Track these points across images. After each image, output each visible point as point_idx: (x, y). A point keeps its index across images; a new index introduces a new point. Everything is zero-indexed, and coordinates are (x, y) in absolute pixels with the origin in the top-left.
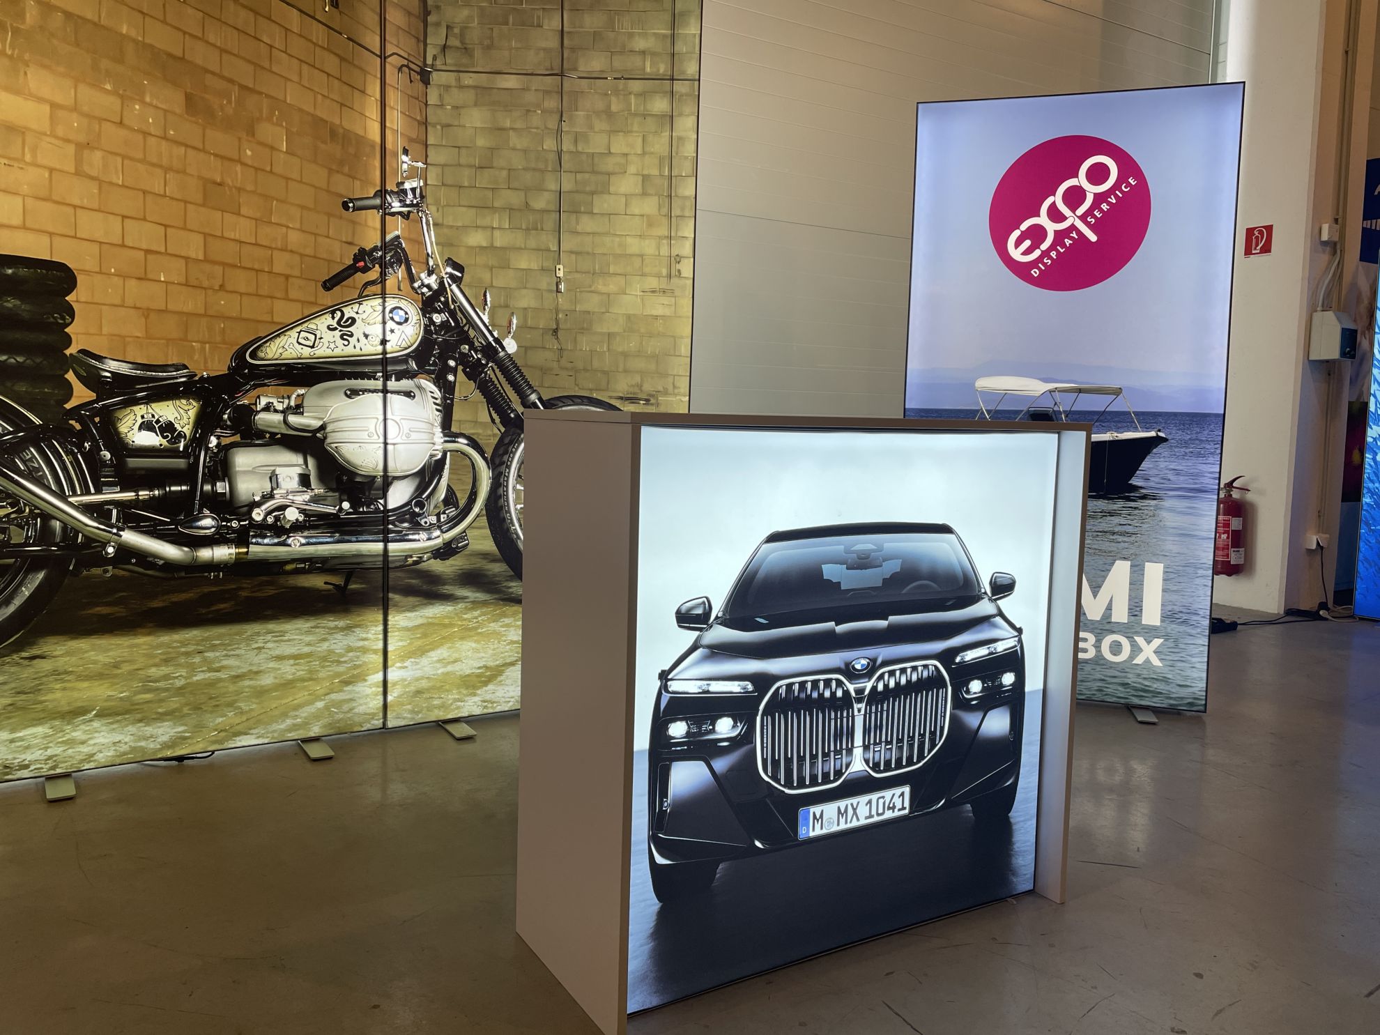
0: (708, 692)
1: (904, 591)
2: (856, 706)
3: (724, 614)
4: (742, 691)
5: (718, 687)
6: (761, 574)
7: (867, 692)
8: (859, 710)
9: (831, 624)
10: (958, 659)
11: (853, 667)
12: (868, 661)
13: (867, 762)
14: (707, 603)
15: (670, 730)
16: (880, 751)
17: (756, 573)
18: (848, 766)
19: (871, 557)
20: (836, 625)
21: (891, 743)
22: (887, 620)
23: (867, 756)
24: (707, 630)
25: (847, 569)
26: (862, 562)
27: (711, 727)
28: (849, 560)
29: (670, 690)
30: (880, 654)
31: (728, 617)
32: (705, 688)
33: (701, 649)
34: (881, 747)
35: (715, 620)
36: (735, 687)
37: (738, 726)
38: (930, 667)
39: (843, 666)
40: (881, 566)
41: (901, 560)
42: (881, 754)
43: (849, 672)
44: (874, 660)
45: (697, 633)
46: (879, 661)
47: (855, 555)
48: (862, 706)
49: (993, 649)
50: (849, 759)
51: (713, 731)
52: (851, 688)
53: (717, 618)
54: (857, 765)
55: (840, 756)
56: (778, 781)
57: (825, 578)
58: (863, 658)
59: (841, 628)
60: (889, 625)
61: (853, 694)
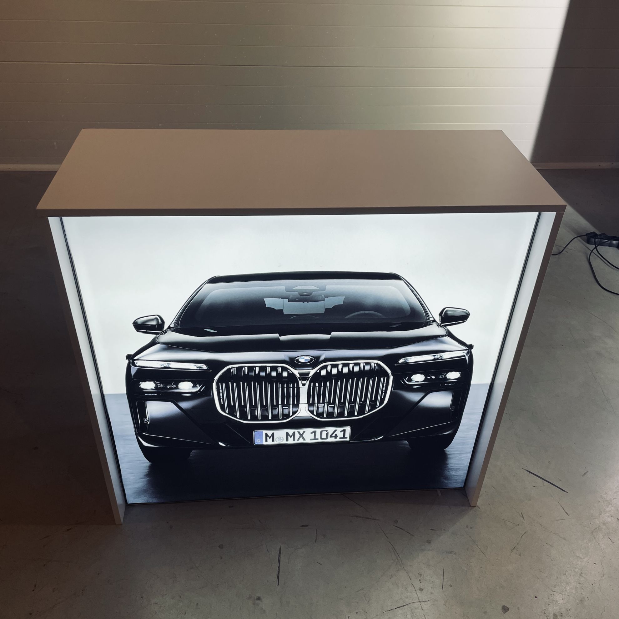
0: (169, 368)
1: (347, 317)
2: (300, 383)
3: (175, 325)
4: (198, 369)
5: (174, 365)
6: (206, 302)
7: (311, 375)
8: (304, 385)
9: (276, 335)
10: (401, 361)
11: (297, 360)
12: (311, 357)
13: (312, 412)
14: (159, 319)
15: (141, 385)
16: (324, 407)
17: (201, 301)
18: (294, 413)
19: (312, 294)
20: (280, 336)
21: (334, 403)
22: (330, 334)
23: (311, 409)
24: (162, 334)
25: (289, 301)
26: (305, 298)
27: (175, 386)
28: (291, 296)
29: (137, 365)
30: (323, 354)
31: (180, 327)
32: (167, 366)
33: (159, 345)
34: (324, 405)
35: (168, 328)
36: (193, 367)
37: (197, 387)
38: (372, 364)
39: (287, 359)
40: (324, 300)
41: (344, 297)
42: (325, 409)
43: (293, 362)
44: (318, 358)
45: (154, 336)
46: (322, 358)
47: (297, 292)
48: (307, 383)
49: (438, 357)
50: (295, 409)
51: (177, 388)
52: (296, 372)
54: (303, 412)
55: (287, 407)
56: (236, 416)
57: (267, 307)
58: (307, 356)
59: (283, 338)
60: (331, 337)
61: (298, 376)
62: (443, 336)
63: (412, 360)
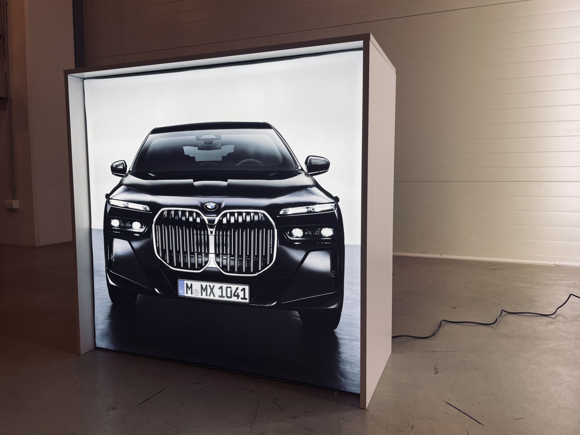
0: (128, 207)
1: (237, 165)
2: (209, 230)
3: (132, 170)
4: (144, 210)
5: (133, 206)
6: (150, 149)
7: (216, 222)
8: (212, 232)
9: (191, 181)
10: (282, 212)
11: (206, 206)
12: (215, 204)
13: (218, 263)
14: (124, 164)
15: (112, 222)
16: (227, 259)
17: (147, 149)
18: (206, 263)
19: (213, 143)
20: (194, 181)
21: (234, 256)
22: (227, 182)
23: (218, 260)
24: (125, 177)
25: (199, 149)
26: (208, 146)
27: (130, 225)
28: (200, 145)
29: (111, 203)
30: (223, 201)
31: (135, 171)
32: (126, 205)
33: (123, 186)
34: (227, 257)
35: (128, 172)
36: (141, 207)
37: (143, 227)
38: (259, 214)
39: (199, 205)
40: (220, 148)
41: (234, 146)
42: (227, 261)
43: (203, 208)
44: (219, 204)
45: (121, 178)
46: (223, 205)
47: (203, 141)
48: (214, 230)
49: (311, 209)
50: (207, 259)
51: (131, 227)
52: (206, 218)
53: (129, 171)
54: (212, 263)
55: (201, 256)
56: (166, 261)
57: (185, 154)
58: (212, 202)
59: (197, 183)
60: (228, 185)
61: (207, 222)
62: (311, 186)
63: (291, 211)
